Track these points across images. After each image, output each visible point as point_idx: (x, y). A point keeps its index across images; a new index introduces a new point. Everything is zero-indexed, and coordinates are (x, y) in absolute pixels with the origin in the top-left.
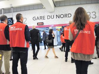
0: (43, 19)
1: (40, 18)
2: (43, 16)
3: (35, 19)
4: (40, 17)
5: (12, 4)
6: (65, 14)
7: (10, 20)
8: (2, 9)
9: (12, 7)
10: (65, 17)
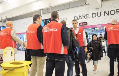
0: (87, 18)
1: (83, 17)
2: (87, 15)
3: (77, 18)
4: (83, 15)
5: (50, 4)
6: (117, 10)
7: (48, 21)
8: (41, 9)
9: (51, 7)
10: (117, 14)
